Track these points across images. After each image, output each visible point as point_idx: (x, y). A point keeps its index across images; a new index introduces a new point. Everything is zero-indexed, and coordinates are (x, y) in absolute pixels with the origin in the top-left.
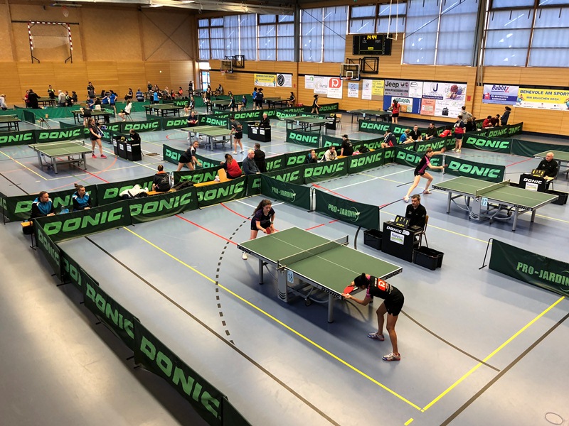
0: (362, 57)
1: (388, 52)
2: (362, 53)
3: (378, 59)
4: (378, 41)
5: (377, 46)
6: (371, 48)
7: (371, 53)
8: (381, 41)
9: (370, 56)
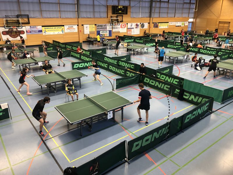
0: (116, 15)
1: (127, 13)
2: (116, 14)
3: (123, 16)
4: (123, 9)
5: (123, 11)
6: (120, 12)
7: (120, 13)
8: (124, 9)
9: (119, 15)
